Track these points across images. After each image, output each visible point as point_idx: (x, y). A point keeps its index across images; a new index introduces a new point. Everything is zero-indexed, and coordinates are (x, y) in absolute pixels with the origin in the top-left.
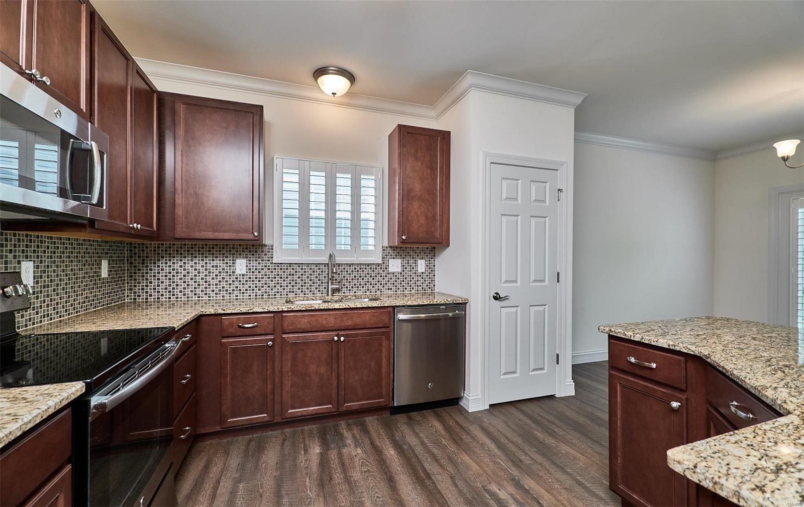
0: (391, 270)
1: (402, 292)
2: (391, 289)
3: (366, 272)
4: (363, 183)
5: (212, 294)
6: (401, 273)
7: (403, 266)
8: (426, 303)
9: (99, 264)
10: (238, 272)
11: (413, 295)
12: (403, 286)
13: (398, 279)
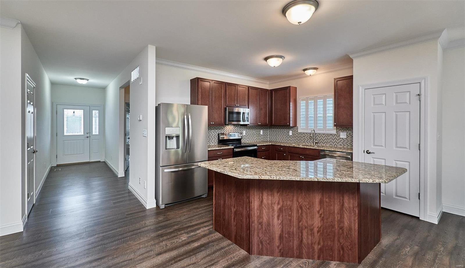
0: (341, 137)
1: (347, 147)
2: (341, 145)
3: (330, 137)
4: (328, 102)
5: (284, 141)
6: (346, 139)
7: (347, 135)
8: (332, 150)
9: (260, 131)
10: (290, 135)
11: (345, 149)
12: (347, 144)
13: (345, 141)
